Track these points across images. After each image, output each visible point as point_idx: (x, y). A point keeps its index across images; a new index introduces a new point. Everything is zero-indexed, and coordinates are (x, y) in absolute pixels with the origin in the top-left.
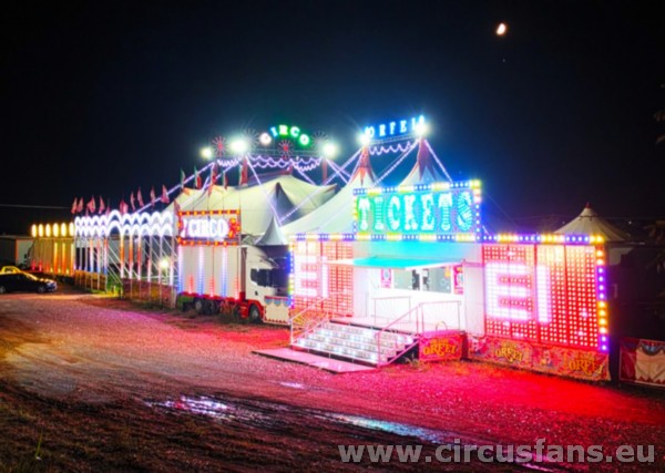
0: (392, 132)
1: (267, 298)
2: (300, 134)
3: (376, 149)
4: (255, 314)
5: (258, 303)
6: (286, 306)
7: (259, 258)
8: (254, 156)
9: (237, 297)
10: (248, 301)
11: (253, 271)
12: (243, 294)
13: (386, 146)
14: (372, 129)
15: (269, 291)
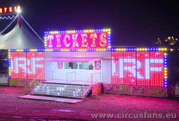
0: (5, 12)
6: (6, 77)
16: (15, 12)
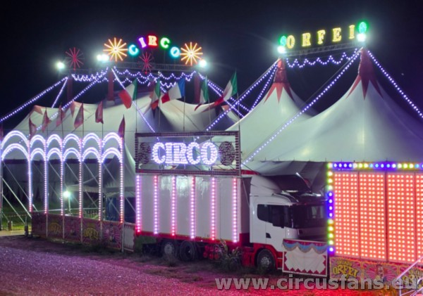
0: (320, 42)
1: (287, 242)
2: (171, 45)
3: (296, 61)
4: (266, 261)
5: (271, 247)
6: (319, 252)
7: (270, 192)
8: (122, 70)
9: (235, 239)
10: (252, 244)
11: (260, 207)
12: (245, 236)
13: (312, 58)
14: (292, 37)
15: (289, 233)
16: (351, 41)
